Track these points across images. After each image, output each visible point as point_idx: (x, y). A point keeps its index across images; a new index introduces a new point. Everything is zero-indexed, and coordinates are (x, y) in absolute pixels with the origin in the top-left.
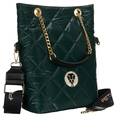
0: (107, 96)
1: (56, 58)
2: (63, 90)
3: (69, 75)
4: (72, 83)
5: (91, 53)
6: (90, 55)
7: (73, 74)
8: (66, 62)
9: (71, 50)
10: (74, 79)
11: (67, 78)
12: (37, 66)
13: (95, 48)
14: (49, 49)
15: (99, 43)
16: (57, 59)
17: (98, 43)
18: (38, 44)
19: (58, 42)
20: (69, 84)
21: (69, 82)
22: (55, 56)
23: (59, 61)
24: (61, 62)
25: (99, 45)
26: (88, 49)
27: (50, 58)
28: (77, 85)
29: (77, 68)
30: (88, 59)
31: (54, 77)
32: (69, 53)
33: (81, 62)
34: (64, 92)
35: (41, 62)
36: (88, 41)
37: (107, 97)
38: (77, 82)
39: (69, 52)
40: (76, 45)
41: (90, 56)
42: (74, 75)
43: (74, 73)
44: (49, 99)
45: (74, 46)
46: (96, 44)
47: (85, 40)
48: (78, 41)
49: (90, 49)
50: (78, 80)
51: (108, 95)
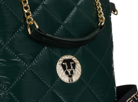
0: (132, 97)
1: (39, 30)
2: (53, 88)
3: (65, 61)
4: (70, 76)
5: (103, 24)
6: (101, 27)
7: (71, 60)
8: (58, 38)
9: (68, 18)
10: (73, 70)
11: (61, 68)
12: (3, 46)
13: (111, 18)
14: (26, 13)
15: (117, 12)
16: (41, 32)
17: (114, 12)
19: (45, 3)
20: (65, 79)
21: (64, 74)
22: (37, 27)
23: (44, 36)
24: (48, 37)
25: (116, 14)
26: (98, 18)
27: (29, 30)
28: (80, 79)
29: (80, 50)
30: (98, 33)
31: (36, 66)
32: (64, 24)
33: (87, 38)
34: (55, 93)
35: (11, 38)
36: (99, 4)
37: (132, 99)
38: (80, 74)
39: (65, 22)
40: (77, 9)
41: (102, 29)
42: (75, 61)
43: (74, 59)
45: (73, 11)
46: (112, 14)
47: (94, 2)
48: (81, 4)
49: (103, 18)
50: (81, 71)
51: (134, 96)
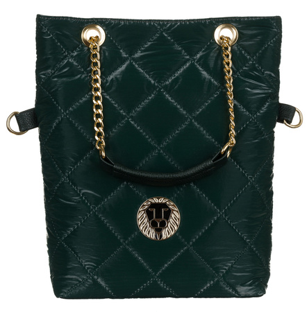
2: (128, 245)
7: (164, 205)
10: (165, 220)
11: (145, 215)
12: (63, 177)
18: (68, 119)
22: (103, 154)
35: (73, 166)
42: (170, 207)
44: (85, 265)
